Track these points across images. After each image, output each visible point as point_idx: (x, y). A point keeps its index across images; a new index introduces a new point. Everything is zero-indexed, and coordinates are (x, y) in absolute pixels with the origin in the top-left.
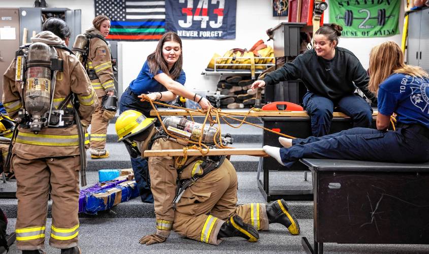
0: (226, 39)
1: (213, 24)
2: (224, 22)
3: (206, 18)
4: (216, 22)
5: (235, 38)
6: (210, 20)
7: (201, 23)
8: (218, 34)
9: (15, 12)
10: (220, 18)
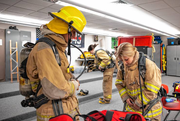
0: (82, 48)
1: (78, 43)
2: (81, 42)
3: (76, 40)
4: (79, 42)
5: (84, 47)
6: (77, 41)
7: (75, 42)
8: (80, 46)
9: (2, 31)
10: (80, 41)
